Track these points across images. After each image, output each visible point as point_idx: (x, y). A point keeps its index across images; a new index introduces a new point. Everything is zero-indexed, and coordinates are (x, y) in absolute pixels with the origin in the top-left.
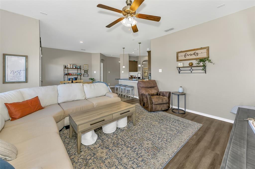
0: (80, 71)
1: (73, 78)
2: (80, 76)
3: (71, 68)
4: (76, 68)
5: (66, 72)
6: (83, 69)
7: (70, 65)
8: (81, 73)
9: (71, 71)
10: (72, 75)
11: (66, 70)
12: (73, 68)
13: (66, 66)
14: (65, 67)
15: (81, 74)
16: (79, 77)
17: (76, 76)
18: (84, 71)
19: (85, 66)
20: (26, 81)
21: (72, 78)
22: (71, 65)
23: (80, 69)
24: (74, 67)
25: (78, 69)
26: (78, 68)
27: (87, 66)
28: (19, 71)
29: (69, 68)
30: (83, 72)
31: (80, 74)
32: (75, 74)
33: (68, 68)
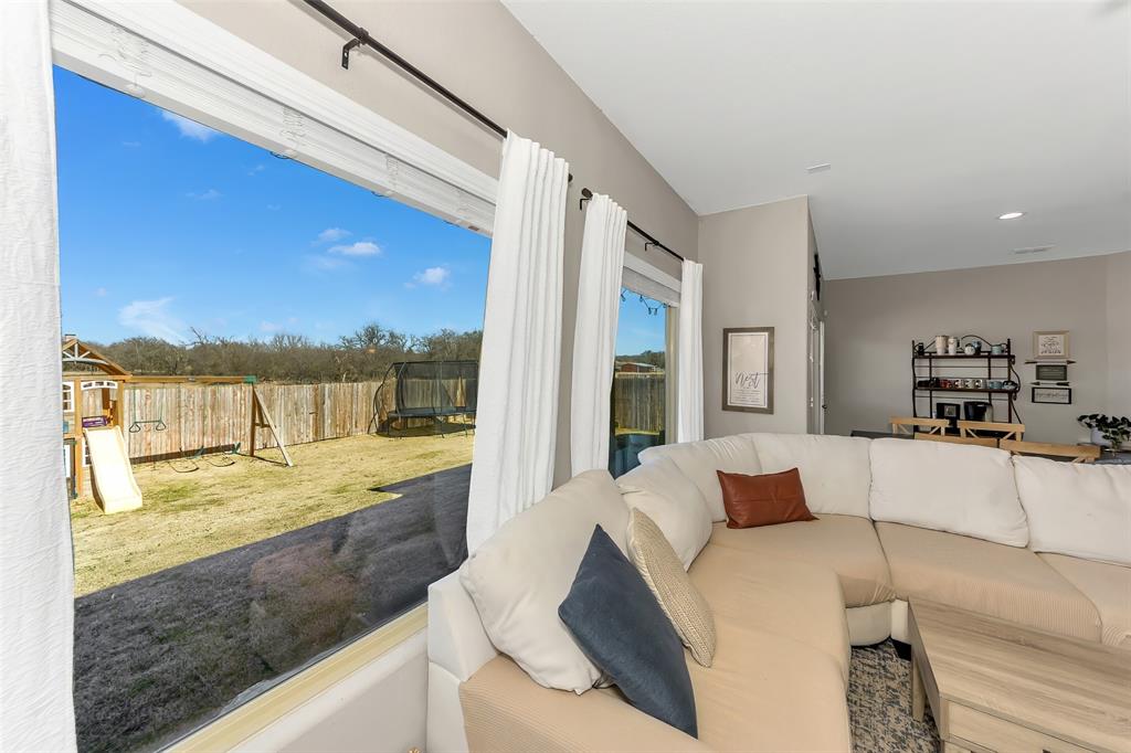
0: (1010, 367)
1: (961, 403)
2: (1006, 396)
3: (952, 353)
4: (978, 354)
5: (924, 375)
6: (1031, 359)
7: (946, 338)
8: (1014, 378)
9: (946, 371)
10: (954, 389)
11: (926, 362)
12: (960, 356)
13: (921, 347)
14: (920, 352)
15: (1013, 383)
16: (1000, 402)
17: (983, 397)
18: (1038, 367)
19: (1042, 339)
20: (770, 410)
21: (958, 406)
22: (951, 340)
23: (1004, 362)
24: (969, 351)
25: (990, 356)
26: (996, 351)
27: (1059, 338)
28: (754, 377)
29: (940, 353)
30: (1027, 375)
31: (1009, 387)
32: (971, 386)
33: (932, 356)
